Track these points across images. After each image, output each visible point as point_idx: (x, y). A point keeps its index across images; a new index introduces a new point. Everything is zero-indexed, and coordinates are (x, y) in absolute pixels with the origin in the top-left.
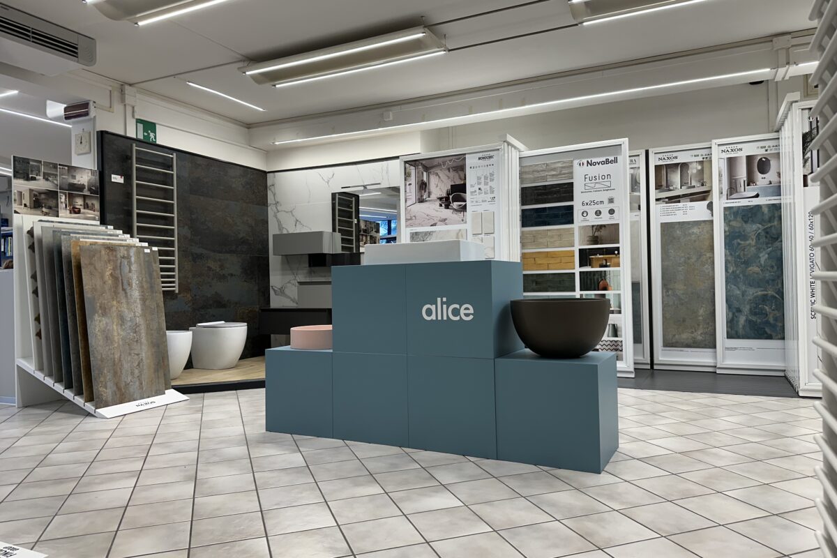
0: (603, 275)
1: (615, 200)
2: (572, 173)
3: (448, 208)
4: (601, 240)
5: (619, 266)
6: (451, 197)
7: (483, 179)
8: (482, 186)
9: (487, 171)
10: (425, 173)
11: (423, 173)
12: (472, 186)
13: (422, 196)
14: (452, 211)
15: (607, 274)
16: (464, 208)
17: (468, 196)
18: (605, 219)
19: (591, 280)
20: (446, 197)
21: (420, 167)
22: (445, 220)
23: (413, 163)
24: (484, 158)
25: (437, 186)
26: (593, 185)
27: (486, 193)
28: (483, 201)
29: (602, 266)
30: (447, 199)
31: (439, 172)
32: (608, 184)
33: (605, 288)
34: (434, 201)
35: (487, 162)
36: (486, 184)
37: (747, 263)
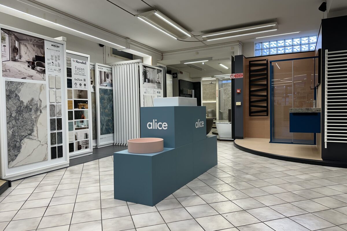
0: (82, 112)
1: (86, 80)
2: (71, 64)
3: (34, 69)
4: (82, 97)
5: (88, 108)
6: (35, 63)
7: (54, 58)
8: (54, 61)
9: (57, 54)
10: (17, 42)
11: (15, 42)
12: (48, 60)
13: (14, 57)
14: (36, 72)
15: (84, 111)
16: (44, 72)
17: (46, 64)
18: (83, 88)
19: (78, 114)
20: (32, 62)
21: (13, 36)
22: (32, 76)
23: (7, 32)
24: (54, 46)
25: (26, 53)
26: (78, 72)
27: (56, 66)
28: (54, 70)
29: (82, 108)
30: (33, 63)
31: (27, 44)
32: (83, 72)
33: (83, 118)
34: (24, 62)
35: (56, 48)
36: (56, 61)
37: (105, 108)
